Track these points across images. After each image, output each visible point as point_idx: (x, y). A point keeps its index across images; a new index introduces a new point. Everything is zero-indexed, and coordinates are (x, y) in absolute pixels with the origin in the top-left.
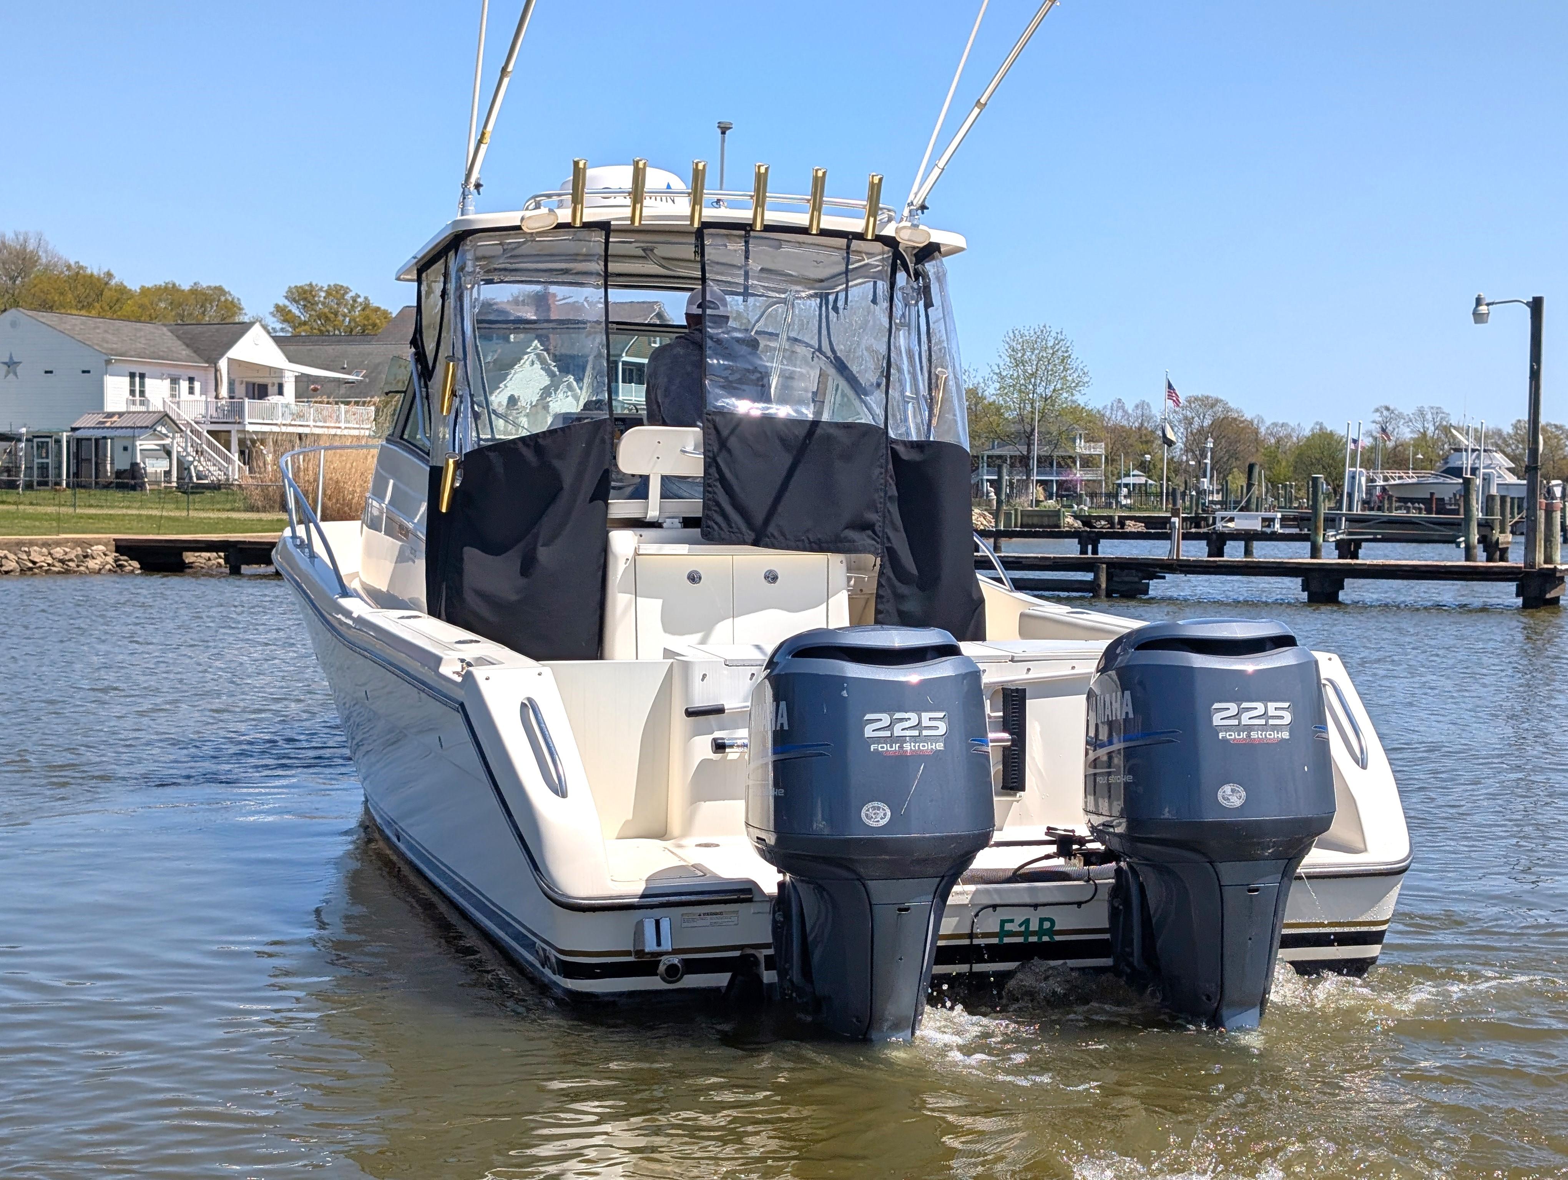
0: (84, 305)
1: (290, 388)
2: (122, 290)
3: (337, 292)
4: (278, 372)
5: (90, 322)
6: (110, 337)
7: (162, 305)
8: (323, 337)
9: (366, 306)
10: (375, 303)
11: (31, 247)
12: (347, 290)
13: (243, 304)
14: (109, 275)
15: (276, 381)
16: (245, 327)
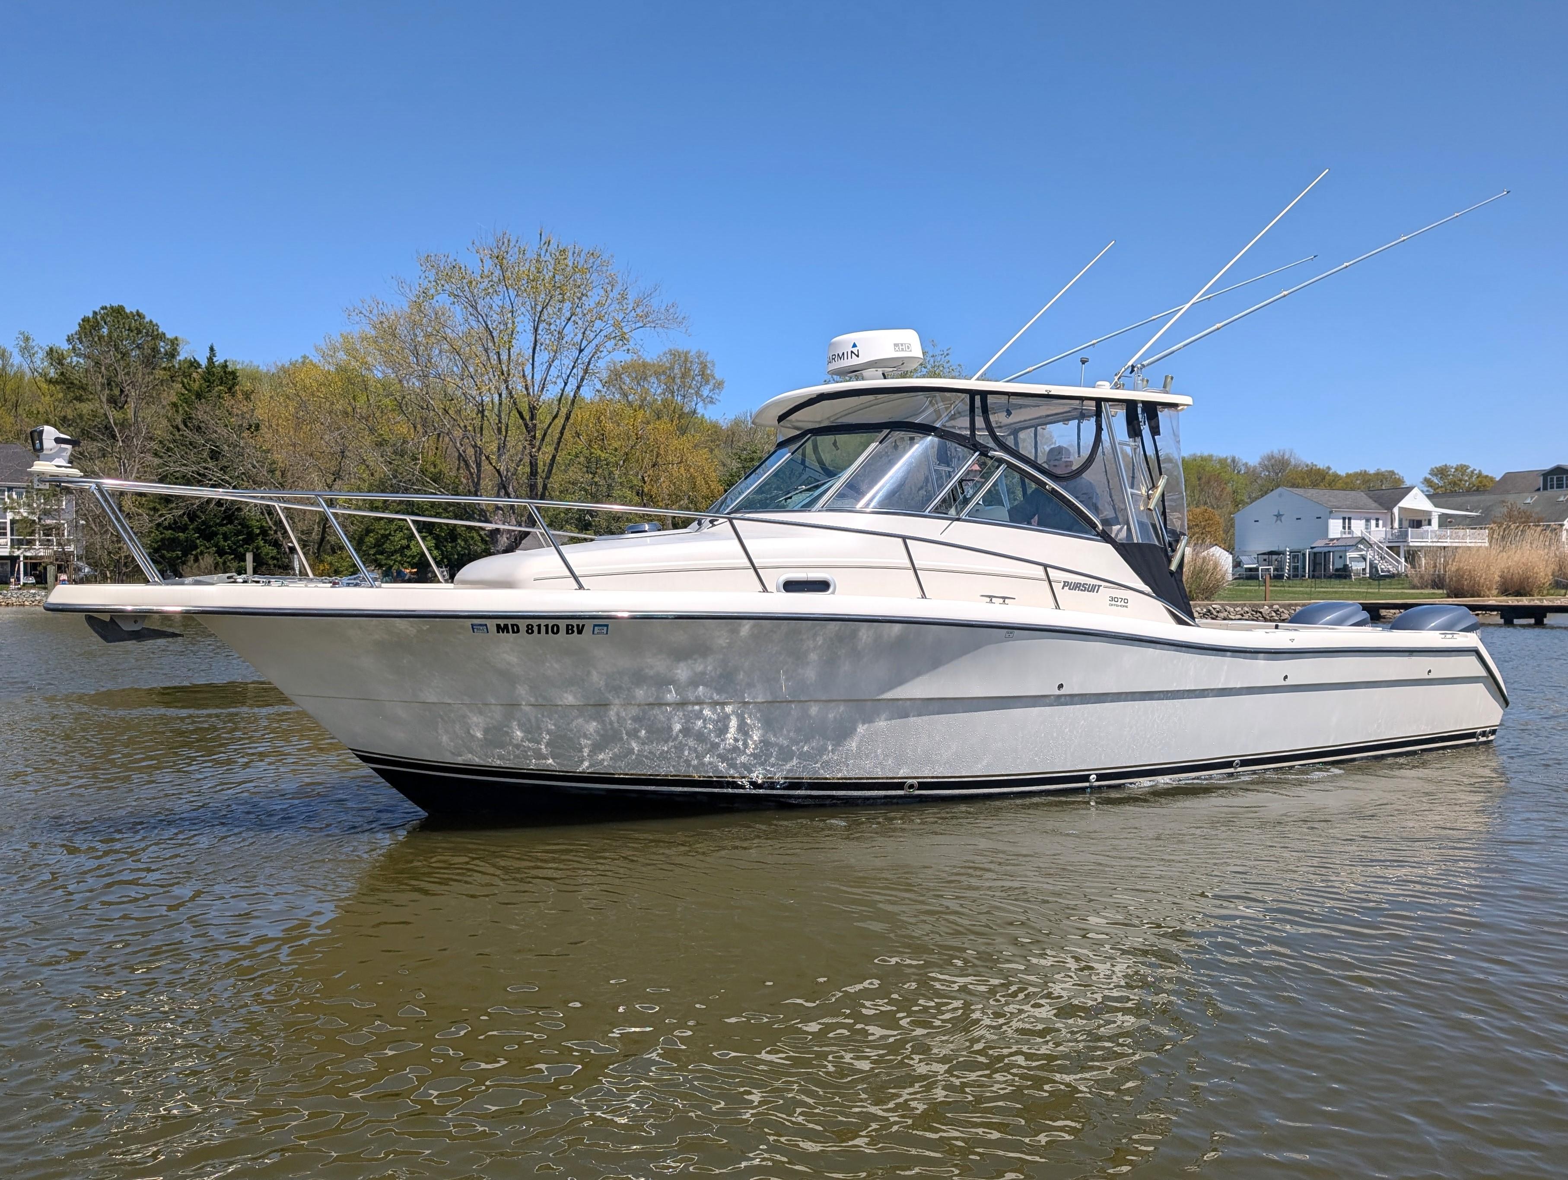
0: (1315, 485)
1: (1435, 522)
2: (1336, 476)
3: (1462, 469)
4: (1429, 513)
5: (1321, 492)
6: (1331, 499)
7: (1358, 482)
8: (1453, 493)
9: (1479, 475)
10: (1485, 473)
11: (1286, 457)
12: (1467, 467)
13: (1405, 479)
14: (1329, 468)
15: (1427, 518)
16: (1409, 489)
